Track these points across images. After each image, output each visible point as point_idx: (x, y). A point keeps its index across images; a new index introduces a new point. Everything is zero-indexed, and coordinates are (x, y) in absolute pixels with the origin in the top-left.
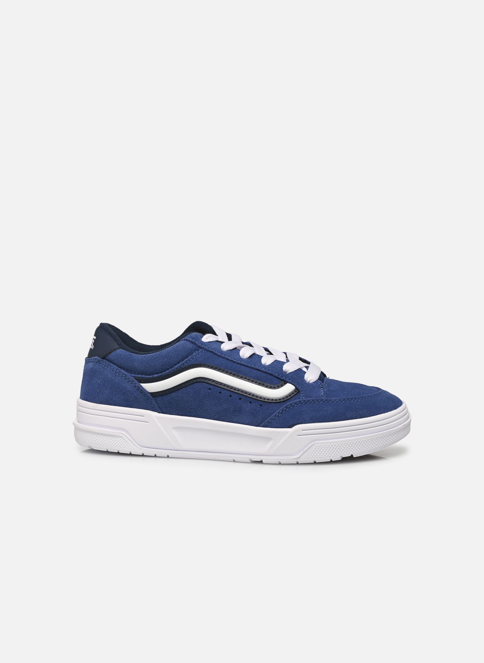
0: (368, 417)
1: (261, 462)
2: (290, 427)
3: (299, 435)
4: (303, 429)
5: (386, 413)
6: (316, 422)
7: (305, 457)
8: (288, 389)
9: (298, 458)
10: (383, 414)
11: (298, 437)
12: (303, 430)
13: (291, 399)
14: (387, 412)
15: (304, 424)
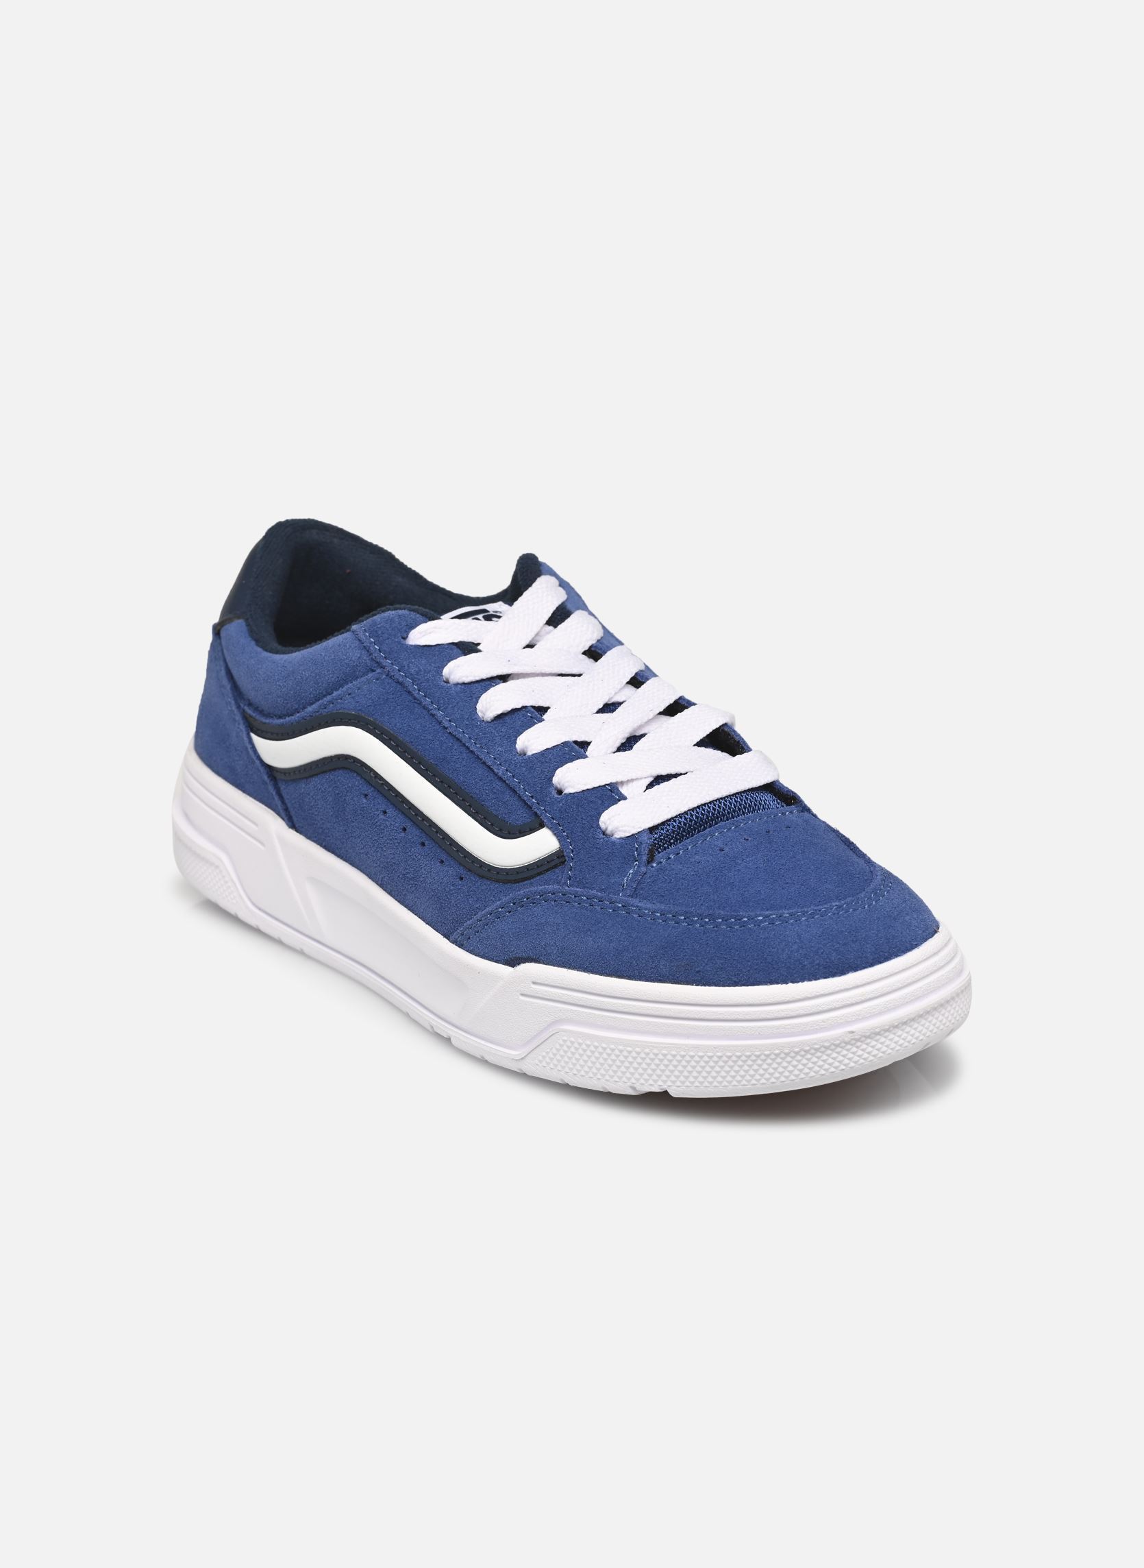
0: (724, 986)
1: (447, 1041)
2: (513, 962)
3: (525, 993)
4: (534, 980)
5: (790, 984)
6: (574, 968)
7: (537, 1062)
8: (542, 843)
9: (523, 1058)
10: (776, 986)
11: (522, 998)
12: (534, 983)
13: (538, 878)
14: (793, 982)
15: (544, 964)
